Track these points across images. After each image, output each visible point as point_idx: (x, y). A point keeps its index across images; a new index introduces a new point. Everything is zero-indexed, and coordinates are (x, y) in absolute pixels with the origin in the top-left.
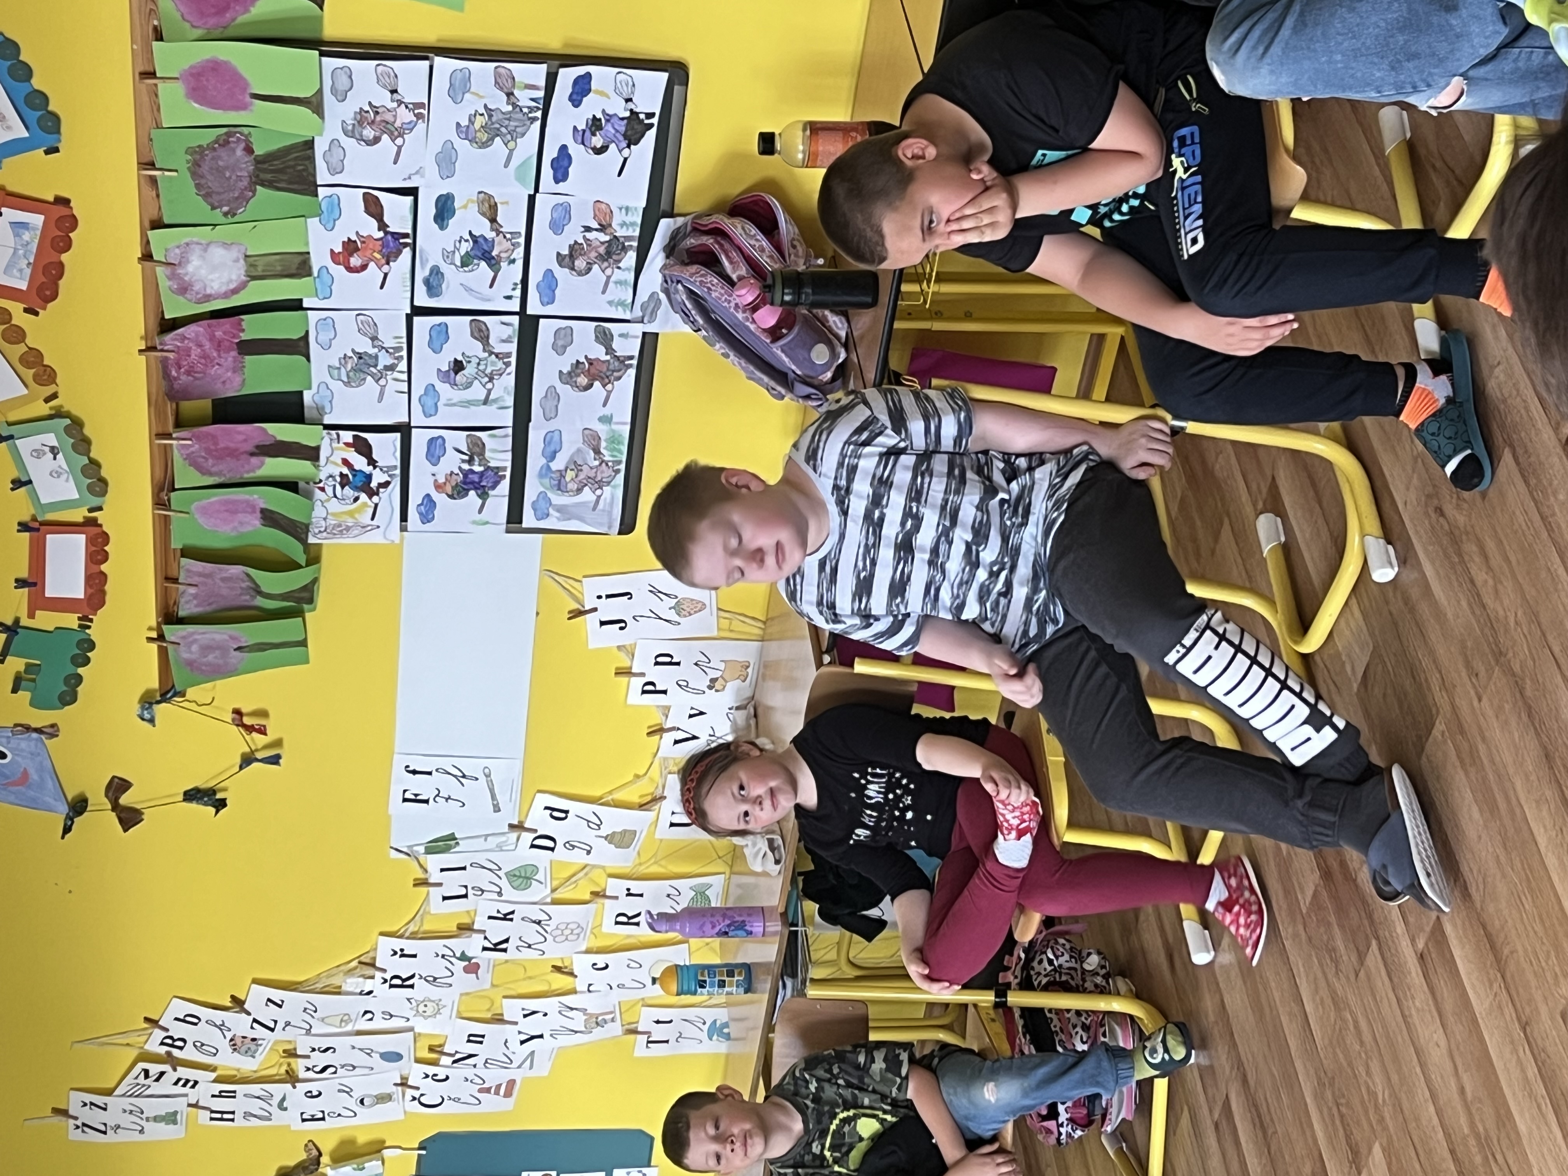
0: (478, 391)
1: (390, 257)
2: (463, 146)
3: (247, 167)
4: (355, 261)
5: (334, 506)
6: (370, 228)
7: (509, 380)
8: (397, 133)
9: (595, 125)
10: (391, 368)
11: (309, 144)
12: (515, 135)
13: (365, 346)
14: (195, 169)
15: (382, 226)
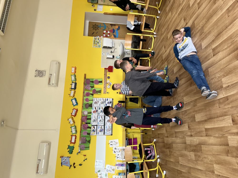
0: (101, 123)
1: (96, 112)
2: (101, 104)
3: (88, 105)
4: (94, 112)
5: (92, 133)
6: (95, 110)
7: (103, 122)
8: (97, 103)
9: (108, 102)
10: (96, 121)
11: (92, 104)
12: (104, 103)
13: (95, 119)
14: (85, 106)
15: (96, 110)
